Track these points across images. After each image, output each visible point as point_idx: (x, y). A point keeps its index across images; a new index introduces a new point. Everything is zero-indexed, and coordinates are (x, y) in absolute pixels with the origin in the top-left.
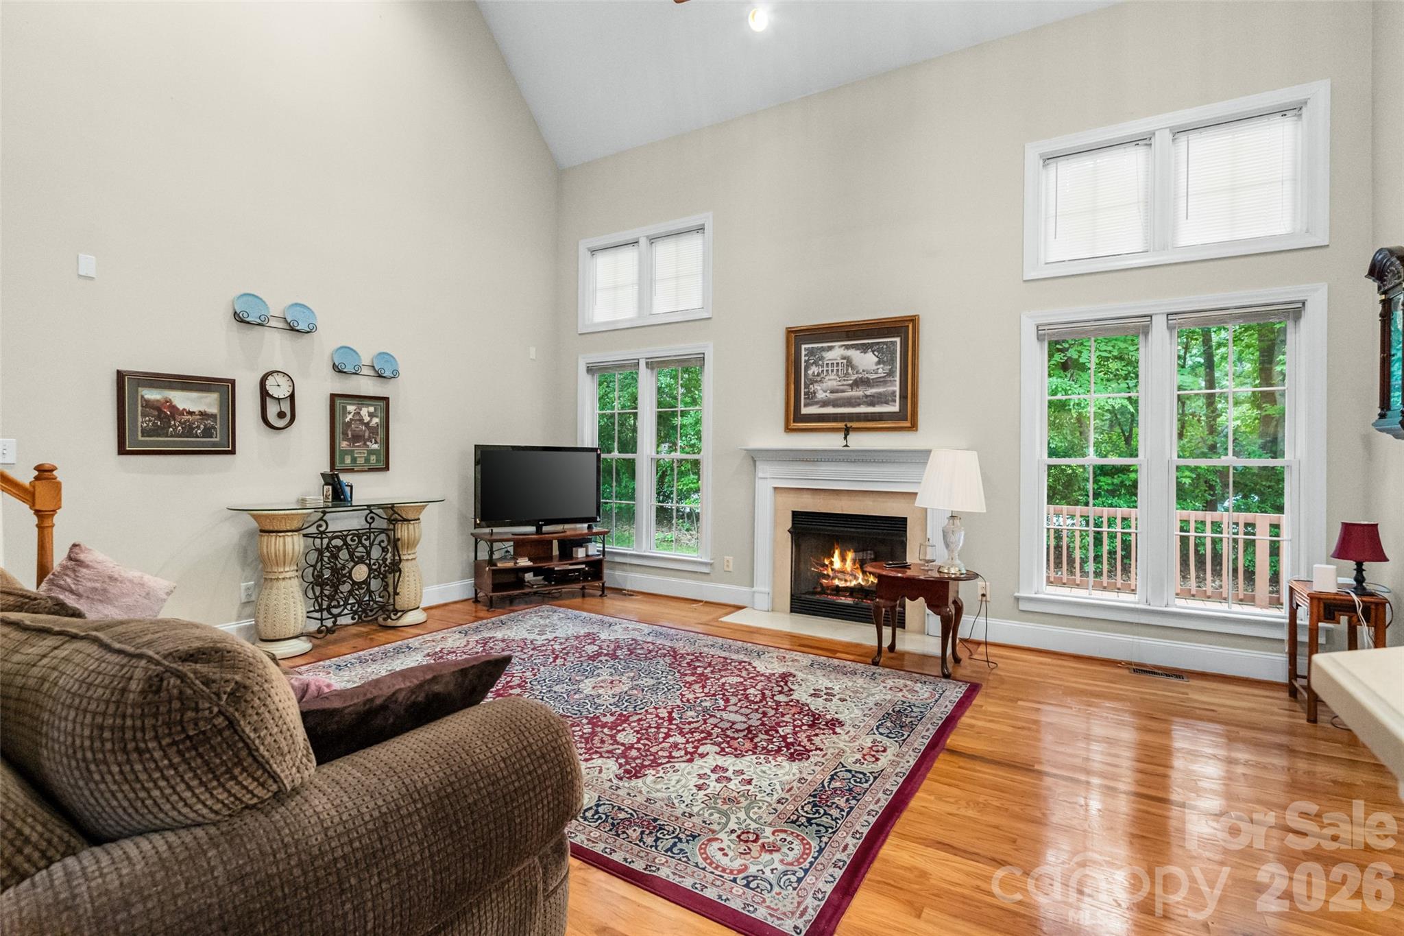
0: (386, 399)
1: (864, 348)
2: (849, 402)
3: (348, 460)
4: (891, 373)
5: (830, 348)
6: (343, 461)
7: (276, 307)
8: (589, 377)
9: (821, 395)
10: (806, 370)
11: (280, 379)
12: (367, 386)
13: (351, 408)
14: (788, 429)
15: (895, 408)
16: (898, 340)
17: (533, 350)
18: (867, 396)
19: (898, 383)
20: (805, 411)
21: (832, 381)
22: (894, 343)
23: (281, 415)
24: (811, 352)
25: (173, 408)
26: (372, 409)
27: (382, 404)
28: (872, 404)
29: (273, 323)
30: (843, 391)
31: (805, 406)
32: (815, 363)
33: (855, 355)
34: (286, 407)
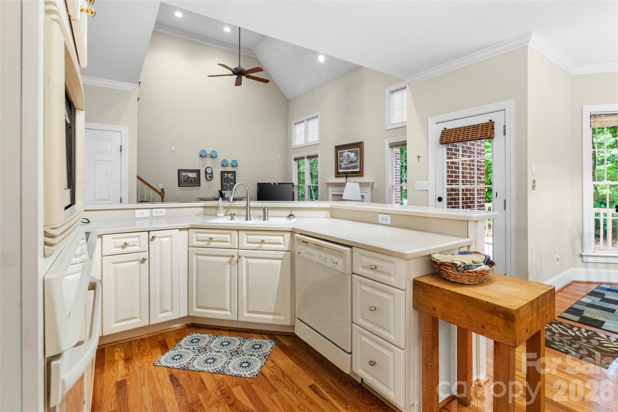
0: (235, 172)
1: (351, 152)
2: (349, 168)
3: (225, 187)
4: (357, 159)
5: (345, 152)
6: (224, 188)
7: (208, 152)
8: (295, 162)
9: (343, 166)
10: (340, 158)
11: (210, 169)
12: (230, 169)
13: (226, 174)
14: (336, 177)
15: (358, 170)
16: (359, 149)
17: (279, 155)
18: (353, 166)
19: (359, 162)
20: (340, 171)
21: (345, 162)
22: (358, 150)
23: (210, 177)
24: (341, 153)
25: (188, 176)
26: (231, 174)
27: (234, 173)
28: (354, 169)
29: (208, 156)
30: (347, 165)
31: (340, 169)
32: (341, 156)
33: (349, 153)
34: (211, 175)
